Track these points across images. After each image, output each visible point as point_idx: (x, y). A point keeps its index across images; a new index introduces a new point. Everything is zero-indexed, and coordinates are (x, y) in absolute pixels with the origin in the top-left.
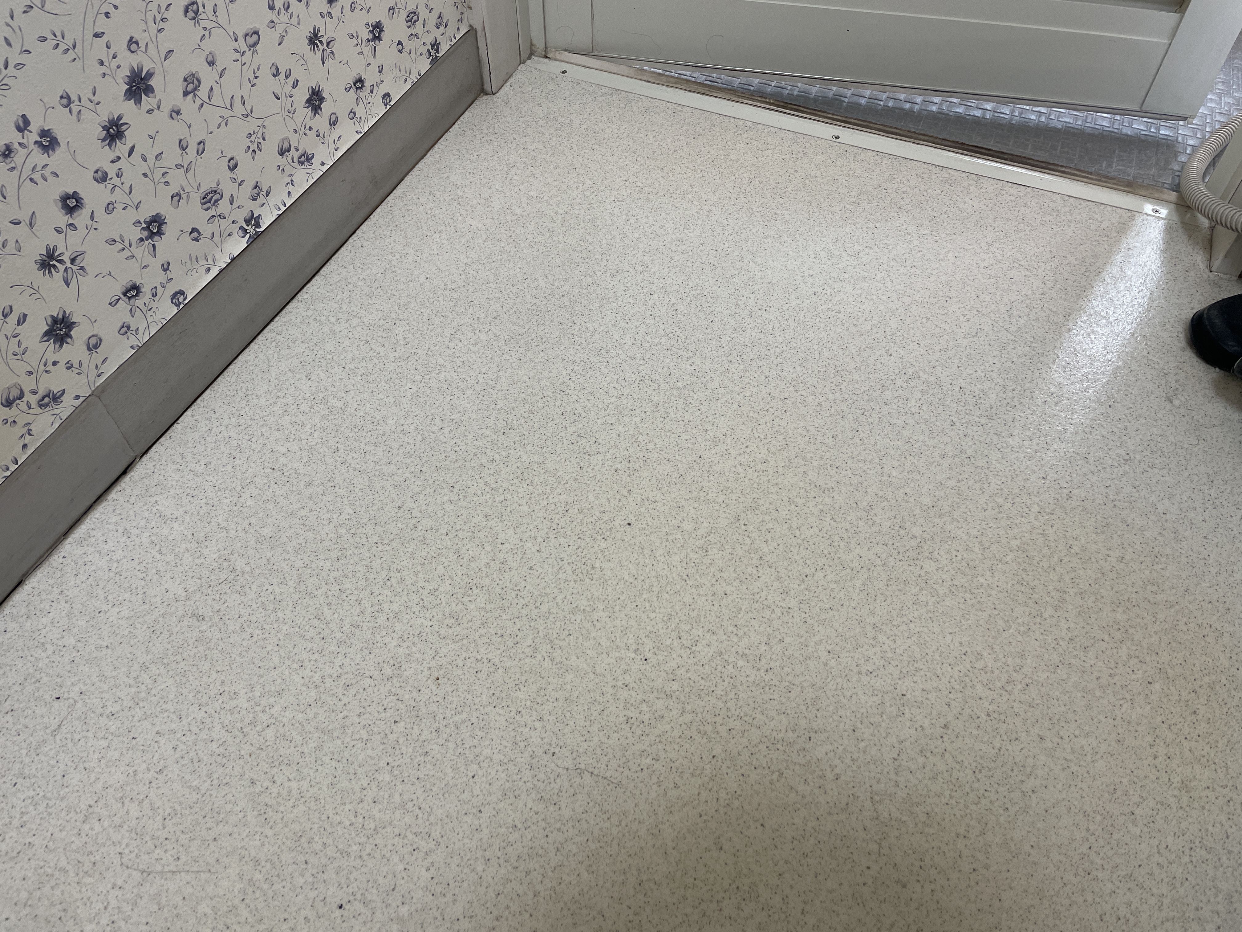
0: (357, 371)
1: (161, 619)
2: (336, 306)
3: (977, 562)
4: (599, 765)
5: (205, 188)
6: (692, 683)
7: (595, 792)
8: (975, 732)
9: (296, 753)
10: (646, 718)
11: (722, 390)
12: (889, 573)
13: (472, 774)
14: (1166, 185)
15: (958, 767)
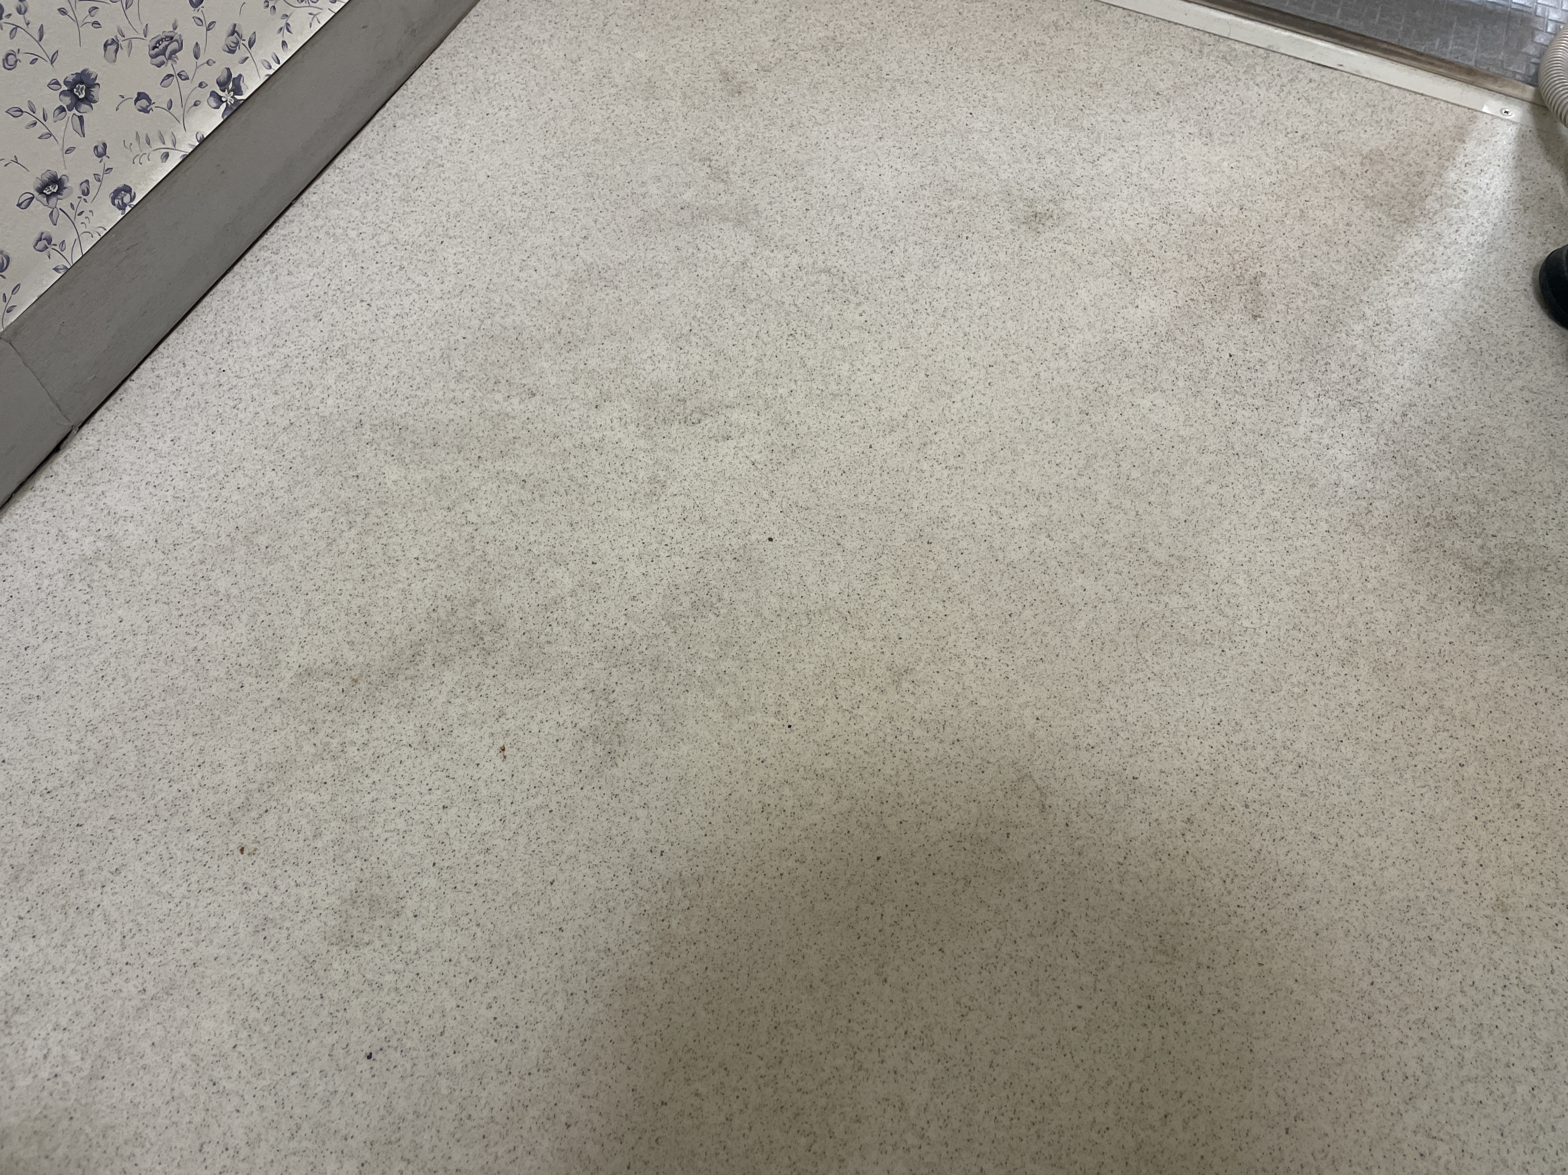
0: (387, 310)
1: (112, 660)
2: (357, 213)
3: (1241, 599)
4: (724, 868)
5: (156, 32)
6: (851, 759)
7: (718, 905)
8: (1227, 829)
9: (306, 849)
10: (788, 806)
11: (903, 353)
12: (1121, 613)
13: (550, 880)
14: (1518, 76)
15: (1203, 874)
